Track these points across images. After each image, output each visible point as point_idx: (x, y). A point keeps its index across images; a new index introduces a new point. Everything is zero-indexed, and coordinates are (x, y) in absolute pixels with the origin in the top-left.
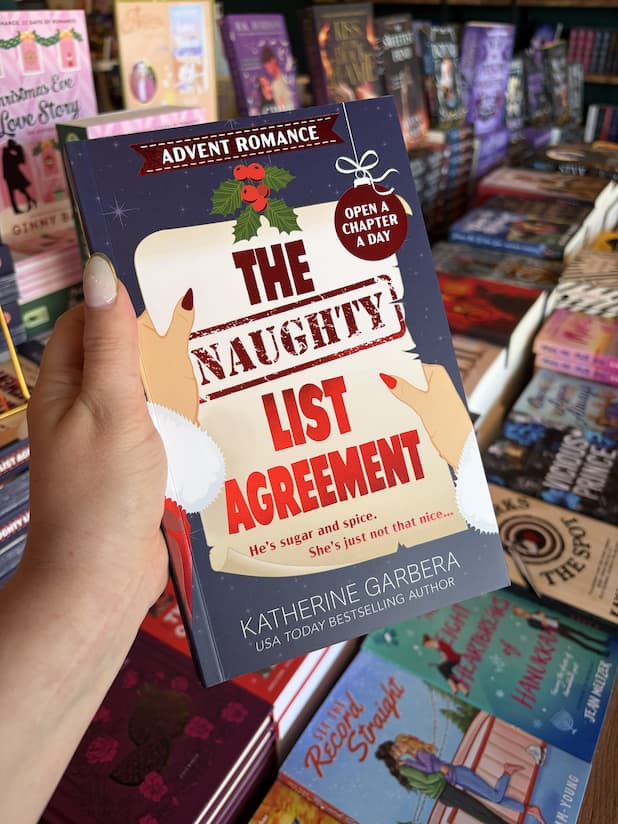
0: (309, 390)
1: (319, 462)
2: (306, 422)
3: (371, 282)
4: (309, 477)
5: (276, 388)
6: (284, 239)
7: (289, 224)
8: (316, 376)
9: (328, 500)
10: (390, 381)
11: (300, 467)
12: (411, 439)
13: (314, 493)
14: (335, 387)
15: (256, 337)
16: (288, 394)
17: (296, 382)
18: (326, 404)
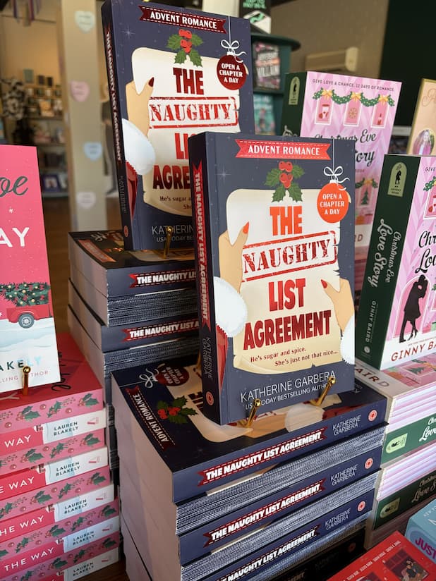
0: (290, 283)
1: (287, 320)
2: (286, 299)
3: (326, 233)
4: (282, 327)
5: (275, 279)
6: (294, 204)
7: (297, 197)
8: (294, 277)
9: (288, 339)
10: (325, 284)
11: (279, 321)
12: (327, 314)
13: (282, 335)
14: (301, 284)
15: (272, 252)
16: (280, 283)
17: (284, 278)
18: (295, 291)
